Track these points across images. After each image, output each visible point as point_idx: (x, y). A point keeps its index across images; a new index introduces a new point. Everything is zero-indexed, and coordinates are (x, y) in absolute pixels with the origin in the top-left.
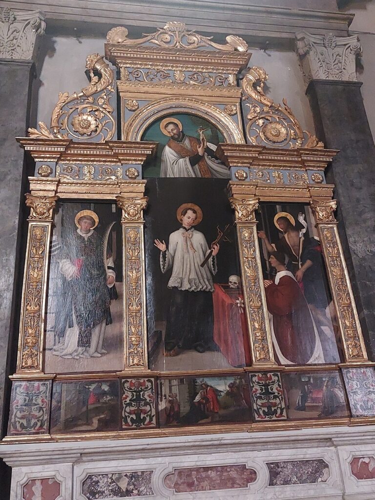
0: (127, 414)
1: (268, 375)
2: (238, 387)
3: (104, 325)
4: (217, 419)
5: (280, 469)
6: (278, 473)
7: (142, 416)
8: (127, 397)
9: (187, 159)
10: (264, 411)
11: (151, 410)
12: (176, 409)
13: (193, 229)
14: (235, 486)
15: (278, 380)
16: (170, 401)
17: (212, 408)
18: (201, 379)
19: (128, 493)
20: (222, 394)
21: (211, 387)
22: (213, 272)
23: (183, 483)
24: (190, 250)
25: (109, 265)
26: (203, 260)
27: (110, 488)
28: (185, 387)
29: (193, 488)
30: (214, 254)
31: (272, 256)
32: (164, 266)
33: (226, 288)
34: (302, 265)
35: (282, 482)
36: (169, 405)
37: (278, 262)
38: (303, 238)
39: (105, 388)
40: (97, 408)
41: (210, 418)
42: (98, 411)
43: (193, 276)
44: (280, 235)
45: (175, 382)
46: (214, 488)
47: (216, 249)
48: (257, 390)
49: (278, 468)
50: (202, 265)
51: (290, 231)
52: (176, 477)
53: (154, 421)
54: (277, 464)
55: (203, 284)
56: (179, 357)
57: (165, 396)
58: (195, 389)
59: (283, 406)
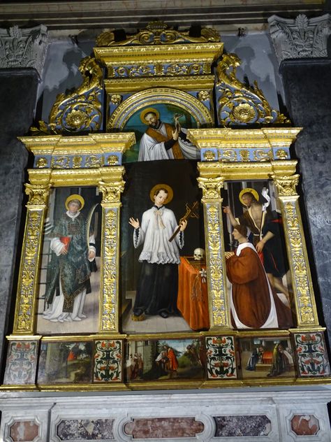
0: (98, 370)
1: (223, 339)
2: (195, 349)
3: (84, 293)
4: (175, 376)
5: (225, 423)
6: (224, 426)
7: (110, 372)
8: (99, 355)
9: (163, 144)
10: (216, 371)
11: (118, 368)
12: (140, 367)
13: (164, 207)
14: (185, 435)
15: (232, 343)
16: (135, 360)
17: (171, 366)
18: (163, 341)
19: (94, 436)
20: (181, 354)
21: (171, 348)
22: (180, 246)
23: (140, 431)
24: (160, 227)
25: (91, 242)
26: (171, 236)
27: (80, 432)
28: (149, 348)
29: (148, 435)
30: (181, 229)
31: (235, 230)
32: (137, 242)
33: (192, 260)
34: (263, 237)
35: (227, 434)
36: (134, 363)
37: (241, 235)
38: (265, 212)
39: (82, 347)
40: (74, 364)
41: (169, 375)
42: (75, 366)
43: (162, 250)
44: (244, 210)
45: (140, 344)
46: (166, 436)
47: (184, 225)
48: (211, 352)
49: (224, 421)
50: (170, 240)
51: (254, 206)
52: (134, 425)
53: (120, 377)
54: (223, 418)
55: (171, 257)
56: (146, 321)
57: (131, 355)
58: (157, 350)
59: (234, 366)
